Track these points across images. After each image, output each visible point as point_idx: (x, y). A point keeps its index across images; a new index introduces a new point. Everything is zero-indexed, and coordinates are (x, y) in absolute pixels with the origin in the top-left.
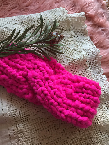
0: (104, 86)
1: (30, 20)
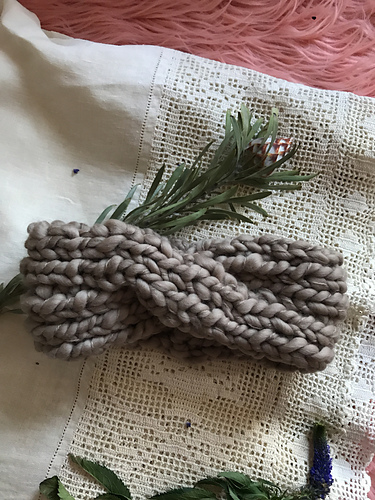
0: (367, 402)
1: (277, 104)
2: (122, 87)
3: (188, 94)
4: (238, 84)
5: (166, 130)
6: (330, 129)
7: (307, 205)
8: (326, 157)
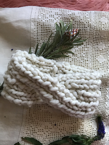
1: (72, 18)
2: (21, 21)
3: (43, 20)
4: (58, 14)
5: (37, 32)
6: (90, 23)
7: (86, 49)
8: (90, 33)
